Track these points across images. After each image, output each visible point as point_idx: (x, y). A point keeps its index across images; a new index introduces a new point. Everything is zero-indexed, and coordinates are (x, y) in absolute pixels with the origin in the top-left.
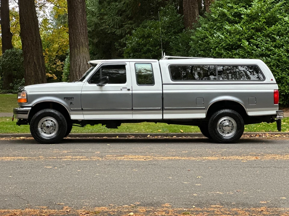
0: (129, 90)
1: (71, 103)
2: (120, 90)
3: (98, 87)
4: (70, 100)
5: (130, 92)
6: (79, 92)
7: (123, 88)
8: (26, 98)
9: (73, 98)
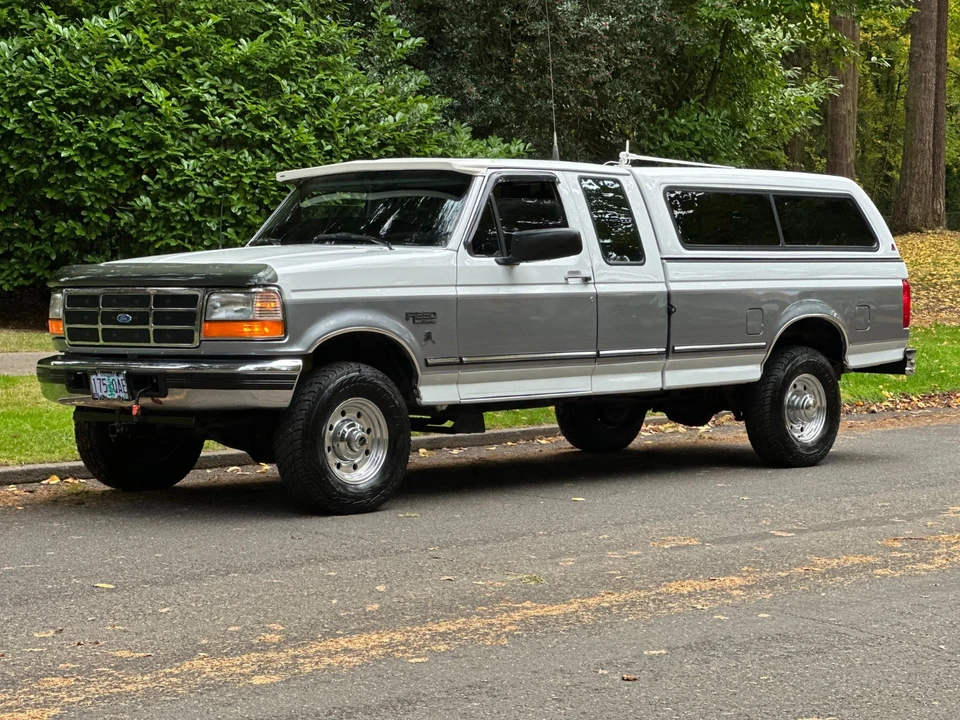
0: (586, 280)
1: (428, 337)
2: (564, 281)
3: (501, 269)
4: (423, 326)
5: (590, 289)
6: (450, 292)
7: (570, 272)
8: (279, 317)
9: (434, 314)
